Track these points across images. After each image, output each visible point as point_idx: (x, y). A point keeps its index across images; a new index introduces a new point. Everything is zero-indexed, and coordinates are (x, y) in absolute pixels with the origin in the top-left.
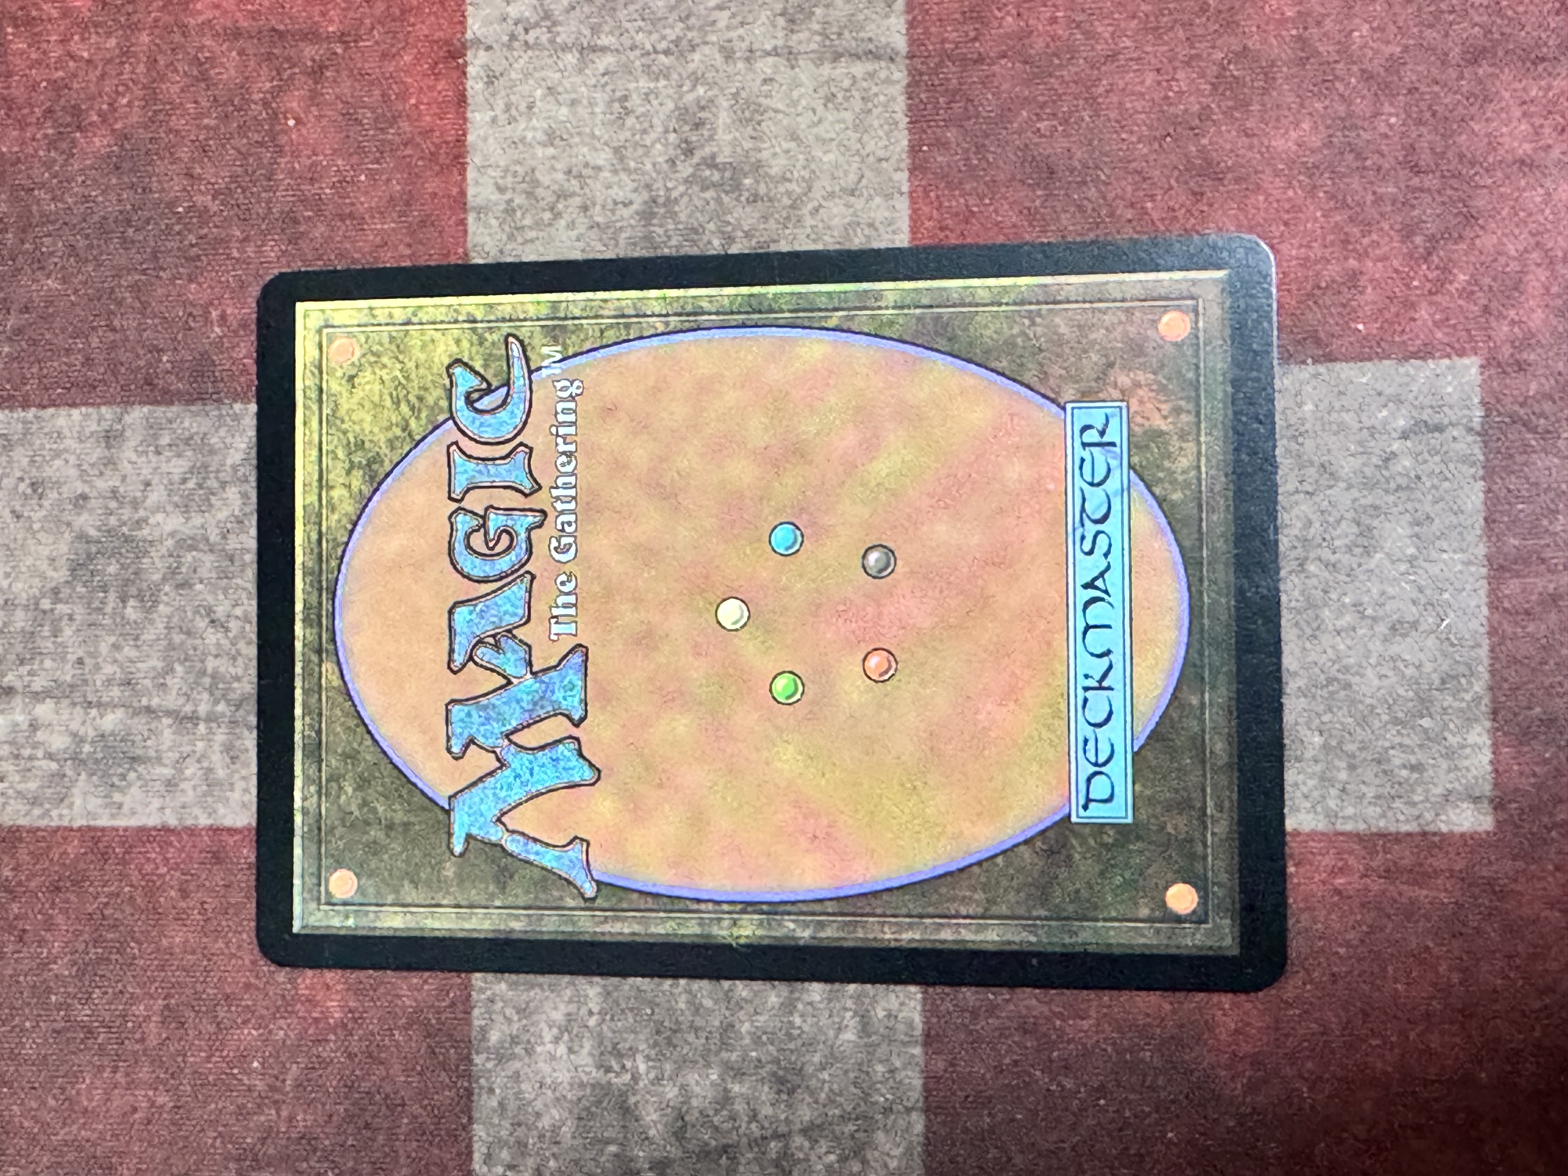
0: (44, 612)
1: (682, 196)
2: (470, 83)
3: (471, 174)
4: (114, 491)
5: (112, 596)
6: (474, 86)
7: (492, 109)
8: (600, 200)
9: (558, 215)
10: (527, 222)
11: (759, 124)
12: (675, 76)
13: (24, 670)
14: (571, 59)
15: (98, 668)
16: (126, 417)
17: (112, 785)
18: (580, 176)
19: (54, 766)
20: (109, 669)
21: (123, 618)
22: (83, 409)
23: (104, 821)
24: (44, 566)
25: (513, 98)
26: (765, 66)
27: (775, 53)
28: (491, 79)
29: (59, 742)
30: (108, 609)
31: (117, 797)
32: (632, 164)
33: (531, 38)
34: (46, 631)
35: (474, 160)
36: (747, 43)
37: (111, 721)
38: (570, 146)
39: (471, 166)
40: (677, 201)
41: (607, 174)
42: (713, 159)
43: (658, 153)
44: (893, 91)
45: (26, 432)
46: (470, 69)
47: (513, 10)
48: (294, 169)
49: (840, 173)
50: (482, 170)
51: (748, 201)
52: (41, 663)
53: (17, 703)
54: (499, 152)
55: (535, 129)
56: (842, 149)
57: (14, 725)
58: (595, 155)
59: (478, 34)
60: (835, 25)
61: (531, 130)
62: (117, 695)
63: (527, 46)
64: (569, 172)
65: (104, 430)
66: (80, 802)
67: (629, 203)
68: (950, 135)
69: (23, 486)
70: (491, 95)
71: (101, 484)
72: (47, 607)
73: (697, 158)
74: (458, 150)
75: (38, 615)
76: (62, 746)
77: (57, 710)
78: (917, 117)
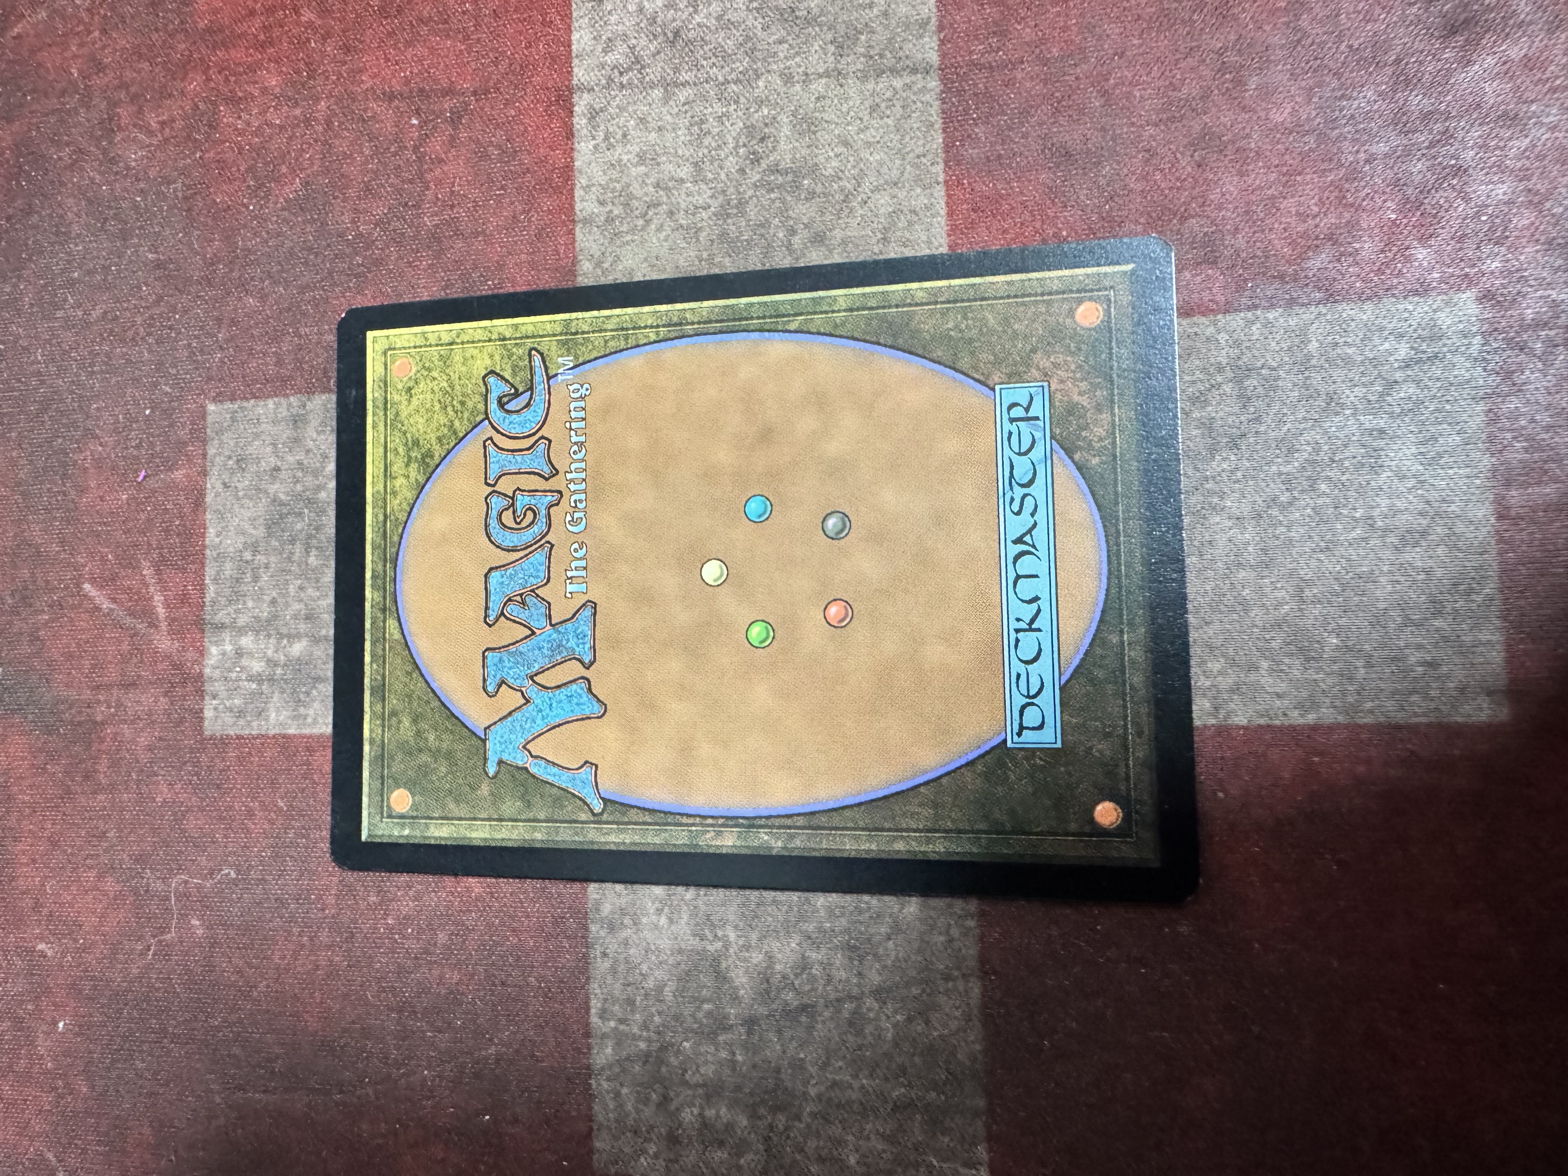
0: (247, 562)
1: (751, 198)
2: (576, 120)
3: (578, 193)
4: (300, 463)
5: (298, 548)
6: (580, 122)
7: (594, 138)
8: (683, 205)
9: (648, 222)
10: (624, 228)
11: (814, 133)
12: (742, 100)
13: (230, 610)
14: (657, 93)
15: (287, 605)
16: (309, 403)
17: (300, 701)
18: (667, 189)
19: (254, 686)
20: (296, 606)
21: (307, 564)
22: (276, 399)
23: (292, 731)
24: (247, 526)
25: (611, 130)
26: (818, 86)
27: (827, 74)
28: (593, 114)
29: (257, 666)
30: (296, 558)
31: (302, 710)
32: (710, 176)
33: (624, 80)
34: (248, 578)
35: (581, 181)
36: (803, 69)
37: (298, 648)
38: (658, 164)
39: (578, 186)
40: (747, 202)
41: (689, 185)
42: (777, 165)
43: (732, 164)
44: (927, 97)
45: (233, 420)
46: (576, 108)
47: (610, 59)
48: (437, 198)
49: (884, 170)
50: (587, 188)
51: (806, 199)
52: (245, 603)
53: (227, 635)
54: (601, 173)
55: (629, 152)
56: (886, 150)
57: (224, 654)
58: (679, 170)
59: (582, 80)
60: (877, 47)
61: (626, 154)
62: (303, 627)
63: (622, 86)
64: (657, 185)
65: (292, 415)
66: (274, 715)
67: (706, 207)
68: (979, 131)
69: (231, 462)
70: (593, 127)
71: (290, 459)
72: (249, 558)
73: (764, 165)
74: (568, 172)
75: (242, 565)
76: (260, 670)
77: (256, 641)
78: (948, 118)
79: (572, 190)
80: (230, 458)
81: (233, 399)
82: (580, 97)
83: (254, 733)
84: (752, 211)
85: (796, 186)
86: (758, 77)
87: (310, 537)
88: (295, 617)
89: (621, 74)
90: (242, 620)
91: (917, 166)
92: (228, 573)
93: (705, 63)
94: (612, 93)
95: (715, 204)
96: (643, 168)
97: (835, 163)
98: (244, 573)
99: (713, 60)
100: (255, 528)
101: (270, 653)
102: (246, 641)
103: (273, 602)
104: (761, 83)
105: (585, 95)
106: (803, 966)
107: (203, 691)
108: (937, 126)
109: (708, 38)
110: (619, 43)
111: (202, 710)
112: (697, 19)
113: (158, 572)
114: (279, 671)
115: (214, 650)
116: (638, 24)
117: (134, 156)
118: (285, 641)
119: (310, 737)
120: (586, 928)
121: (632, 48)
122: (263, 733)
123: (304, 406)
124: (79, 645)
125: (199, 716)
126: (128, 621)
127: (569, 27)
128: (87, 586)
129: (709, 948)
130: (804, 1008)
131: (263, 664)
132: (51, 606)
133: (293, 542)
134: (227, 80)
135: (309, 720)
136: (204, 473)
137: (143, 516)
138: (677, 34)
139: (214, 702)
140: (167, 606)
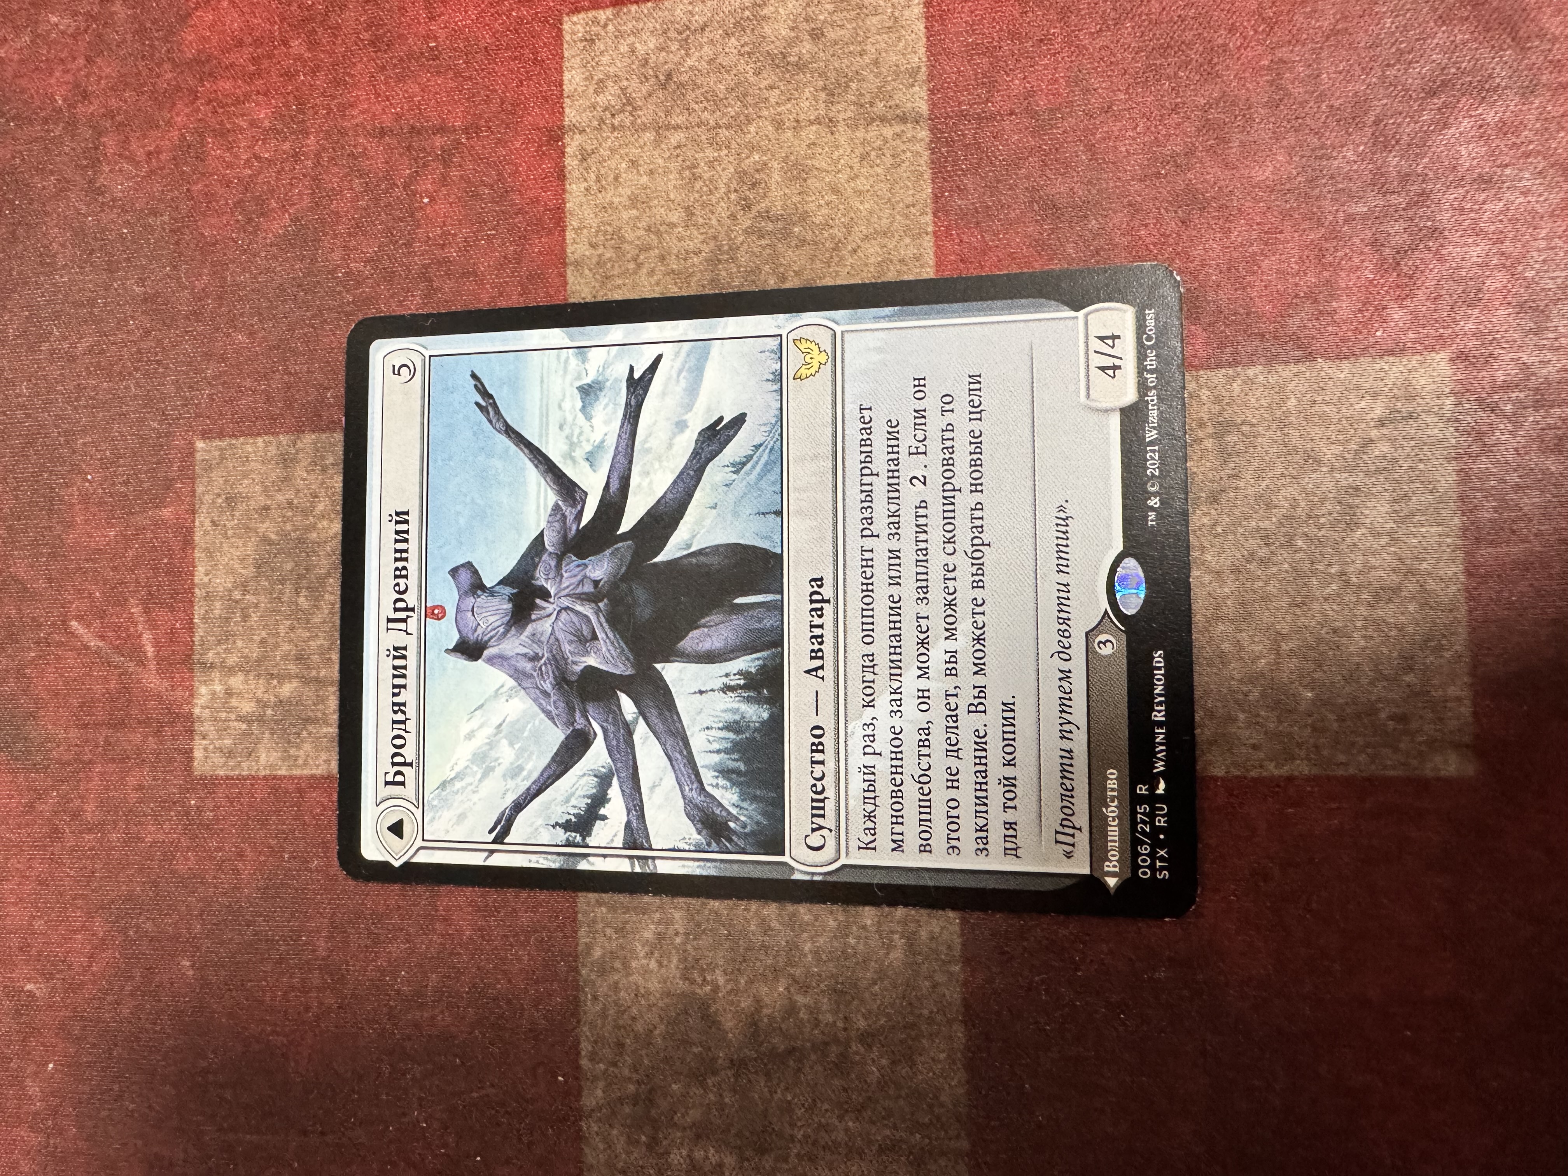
0: (237, 602)
1: (742, 244)
2: (568, 161)
6: (571, 162)
7: (585, 180)
8: (674, 251)
9: (639, 266)
10: (615, 271)
11: (805, 180)
12: (734, 145)
13: (220, 649)
14: (649, 136)
15: (277, 646)
16: (299, 443)
17: (289, 742)
18: (658, 233)
19: (244, 726)
20: (286, 647)
21: (297, 605)
22: (265, 438)
23: (283, 772)
24: (236, 565)
25: (602, 172)
28: (585, 156)
30: (286, 598)
33: (616, 121)
34: (238, 617)
36: (794, 115)
38: (650, 207)
39: (569, 228)
40: (738, 248)
41: (680, 229)
42: (767, 212)
43: (722, 210)
44: (918, 147)
45: (223, 458)
46: (568, 150)
47: (601, 100)
48: (429, 238)
49: (874, 219)
50: (578, 231)
51: (797, 246)
52: (234, 642)
53: (216, 675)
54: (592, 216)
55: (620, 196)
56: (876, 199)
57: (214, 693)
58: (670, 215)
59: (574, 121)
60: (868, 96)
61: (619, 196)
62: (293, 668)
63: (614, 128)
64: (648, 229)
65: (281, 454)
66: (264, 755)
67: (699, 252)
68: (968, 181)
69: (220, 501)
70: (586, 169)
71: (280, 497)
72: (238, 597)
73: (754, 212)
74: (559, 216)
75: (232, 604)
76: (250, 710)
77: (246, 682)
78: (939, 168)
79: (564, 231)
80: (219, 495)
81: (221, 436)
82: (572, 139)
83: (244, 773)
84: (743, 258)
85: (786, 234)
86: (749, 122)
87: (300, 577)
88: (285, 657)
89: (613, 115)
90: (232, 660)
91: (907, 217)
92: (217, 612)
93: (696, 107)
94: (604, 135)
95: (706, 248)
96: (634, 212)
97: (824, 211)
98: (233, 613)
99: (705, 104)
100: (244, 568)
101: (259, 693)
102: (236, 681)
103: (263, 642)
104: (752, 129)
105: (577, 136)
106: (791, 1010)
107: (192, 731)
108: (927, 176)
109: (699, 82)
110: (610, 83)
111: (191, 750)
112: (690, 62)
113: (147, 611)
114: (269, 712)
115: (203, 690)
116: (629, 66)
117: (119, 188)
118: (275, 682)
119: (300, 778)
120: (576, 970)
121: (623, 90)
122: (253, 773)
123: (294, 445)
124: (66, 684)
125: (188, 755)
126: (118, 659)
127: (561, 68)
128: (74, 623)
129: (699, 991)
130: (791, 1051)
131: (253, 704)
132: (37, 643)
133: (282, 582)
134: (215, 112)
135: (300, 762)
136: (193, 512)
137: (131, 553)
138: (669, 76)
139: (204, 742)
140: (157, 644)
